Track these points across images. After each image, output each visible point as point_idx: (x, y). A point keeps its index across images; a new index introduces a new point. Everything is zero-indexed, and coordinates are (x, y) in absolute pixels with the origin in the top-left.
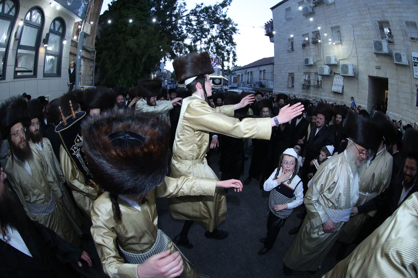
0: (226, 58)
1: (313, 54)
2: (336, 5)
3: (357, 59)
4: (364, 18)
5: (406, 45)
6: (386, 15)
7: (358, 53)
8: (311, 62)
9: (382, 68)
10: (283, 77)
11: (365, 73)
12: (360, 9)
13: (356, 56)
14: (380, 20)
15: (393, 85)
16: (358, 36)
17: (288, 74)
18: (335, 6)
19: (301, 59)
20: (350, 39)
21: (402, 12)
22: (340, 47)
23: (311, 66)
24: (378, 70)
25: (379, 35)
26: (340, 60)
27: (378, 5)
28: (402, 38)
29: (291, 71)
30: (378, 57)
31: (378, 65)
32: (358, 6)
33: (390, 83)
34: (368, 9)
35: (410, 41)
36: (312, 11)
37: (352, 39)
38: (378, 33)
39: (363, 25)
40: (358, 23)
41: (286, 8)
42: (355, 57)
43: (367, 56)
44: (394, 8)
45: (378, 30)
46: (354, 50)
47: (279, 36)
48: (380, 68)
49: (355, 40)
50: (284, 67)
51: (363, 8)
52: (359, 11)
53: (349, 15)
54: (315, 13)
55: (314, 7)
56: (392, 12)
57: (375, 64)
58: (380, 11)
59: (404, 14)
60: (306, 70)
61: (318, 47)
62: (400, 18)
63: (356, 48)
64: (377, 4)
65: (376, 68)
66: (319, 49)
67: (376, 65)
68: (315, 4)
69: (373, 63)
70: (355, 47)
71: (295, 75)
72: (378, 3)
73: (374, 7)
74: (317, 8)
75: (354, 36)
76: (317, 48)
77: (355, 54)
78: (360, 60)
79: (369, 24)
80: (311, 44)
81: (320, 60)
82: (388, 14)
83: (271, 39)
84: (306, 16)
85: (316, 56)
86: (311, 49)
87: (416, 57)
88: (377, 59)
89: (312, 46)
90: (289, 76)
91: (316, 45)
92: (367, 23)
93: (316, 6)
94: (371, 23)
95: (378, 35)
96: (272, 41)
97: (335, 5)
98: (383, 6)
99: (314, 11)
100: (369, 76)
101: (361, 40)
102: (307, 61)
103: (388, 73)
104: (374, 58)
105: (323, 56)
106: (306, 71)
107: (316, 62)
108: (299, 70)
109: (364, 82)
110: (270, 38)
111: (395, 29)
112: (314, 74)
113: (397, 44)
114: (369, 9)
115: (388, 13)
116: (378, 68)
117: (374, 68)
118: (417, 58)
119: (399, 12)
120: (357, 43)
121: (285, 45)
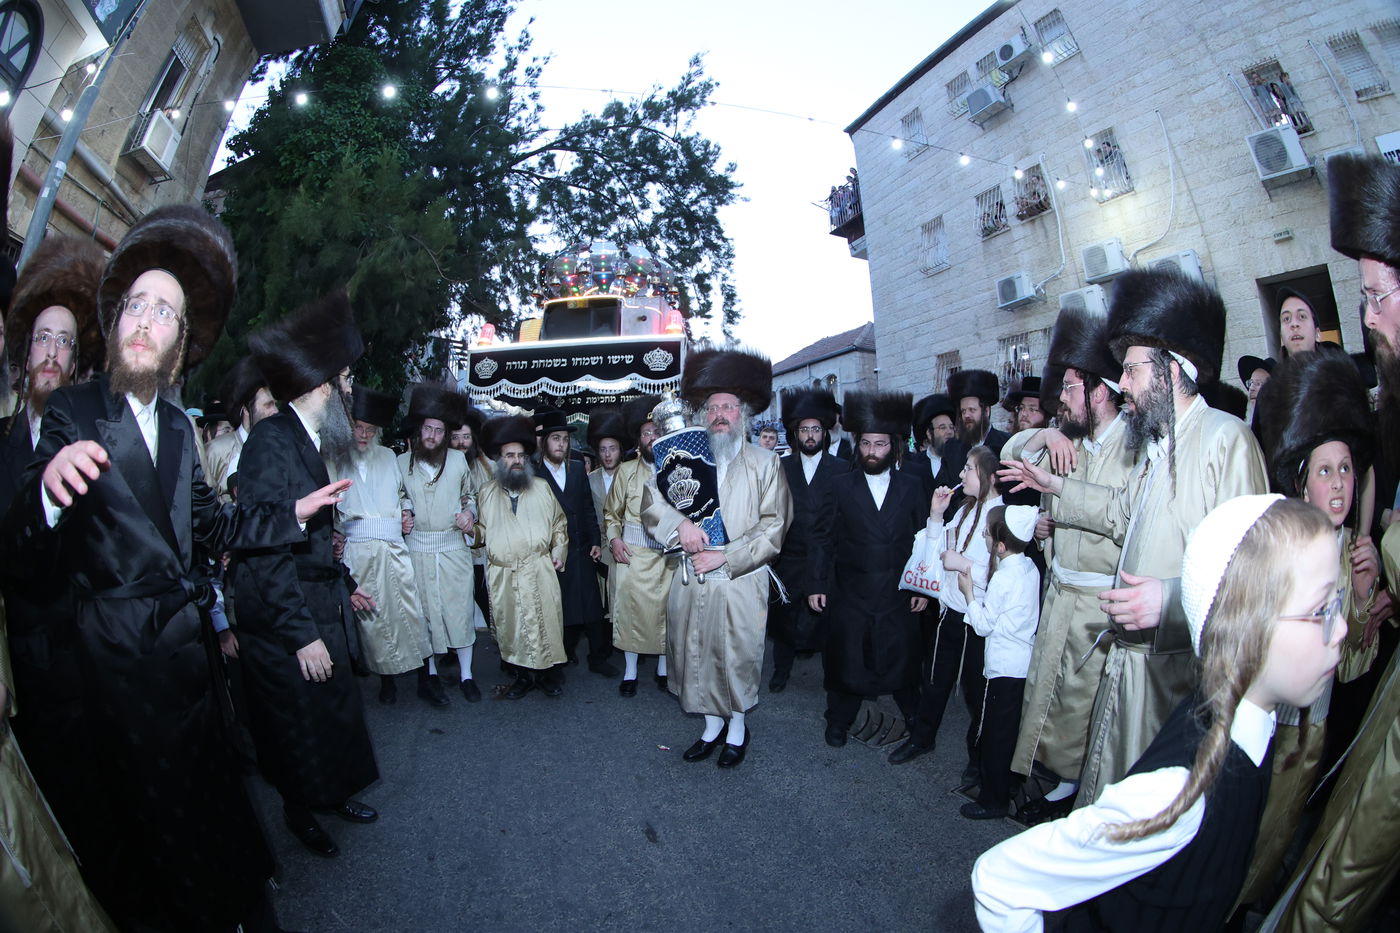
0: (695, 306)
1: (1026, 257)
2: (1086, 56)
3: (1203, 231)
4: (1193, 76)
5: (1352, 121)
6: (1263, 40)
7: (1199, 208)
8: (1025, 290)
9: (1297, 234)
10: (916, 378)
11: (1241, 275)
12: (1173, 48)
13: (1196, 220)
14: (1247, 63)
15: (1347, 284)
16: (1186, 144)
17: (934, 360)
18: (1083, 60)
19: (983, 291)
20: (1162, 164)
21: (1307, 16)
22: (1129, 203)
23: (1026, 305)
24: (1285, 247)
25: (1259, 118)
26: (1139, 251)
27: (1228, 15)
28: (1334, 103)
29: (945, 348)
30: (1275, 198)
31: (1282, 228)
32: (1164, 38)
33: (1337, 279)
34: (1198, 40)
35: (1359, 102)
36: (1002, 99)
37: (1170, 161)
38: (1255, 112)
39: (1195, 99)
40: (1178, 96)
41: (901, 115)
42: (1194, 224)
43: (1234, 208)
44: (1280, 9)
45: (1251, 101)
46: (1185, 197)
47: (886, 224)
48: (1290, 239)
49: (1178, 161)
50: (916, 337)
51: (1183, 41)
52: (1172, 56)
53: (1138, 79)
54: (1013, 105)
55: (1007, 84)
56: (1279, 26)
57: (1270, 229)
58: (1242, 36)
59: (1315, 20)
60: (1005, 330)
61: (1043, 226)
62: (1309, 38)
63: (1189, 190)
64: (1224, 14)
65: (1278, 242)
66: (1047, 236)
67: (1274, 229)
68: (1010, 73)
69: (1261, 229)
70: (1185, 188)
71: (963, 358)
72: (1228, 9)
73: (1218, 25)
74: (1018, 84)
75: (1172, 147)
76: (1040, 232)
77: (1190, 213)
78: (1212, 233)
79: (1217, 90)
80: (1013, 222)
81: (1060, 274)
82: (1270, 36)
83: (854, 243)
84: (981, 125)
85: (1041, 263)
86: (1016, 244)
87: (1394, 150)
88: (1273, 208)
89: (1019, 231)
90: (938, 366)
91: (1033, 221)
92: (1206, 90)
93: (1013, 80)
94: (1220, 84)
95: (1256, 118)
96: (859, 250)
97: (1082, 56)
98: (1246, 14)
99: (1010, 99)
100: (1257, 280)
101: (1202, 155)
102: (1008, 287)
103: (1320, 246)
104: (1262, 208)
105: (1070, 255)
106: (1007, 331)
107: (1044, 287)
108: (978, 334)
109: (1243, 309)
110: (850, 242)
111: (1302, 79)
112: (1040, 334)
113: (1323, 130)
114: (1203, 39)
115: (1266, 32)
116: (1285, 239)
117: (1270, 246)
118: (1398, 151)
119: (1300, 18)
120: (1187, 170)
121: (910, 251)
